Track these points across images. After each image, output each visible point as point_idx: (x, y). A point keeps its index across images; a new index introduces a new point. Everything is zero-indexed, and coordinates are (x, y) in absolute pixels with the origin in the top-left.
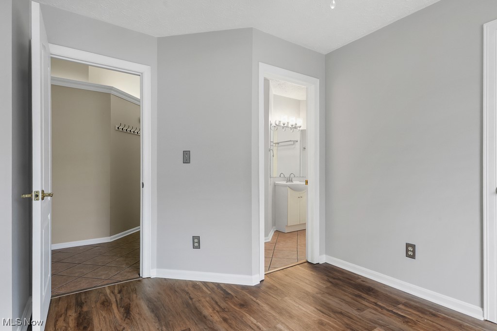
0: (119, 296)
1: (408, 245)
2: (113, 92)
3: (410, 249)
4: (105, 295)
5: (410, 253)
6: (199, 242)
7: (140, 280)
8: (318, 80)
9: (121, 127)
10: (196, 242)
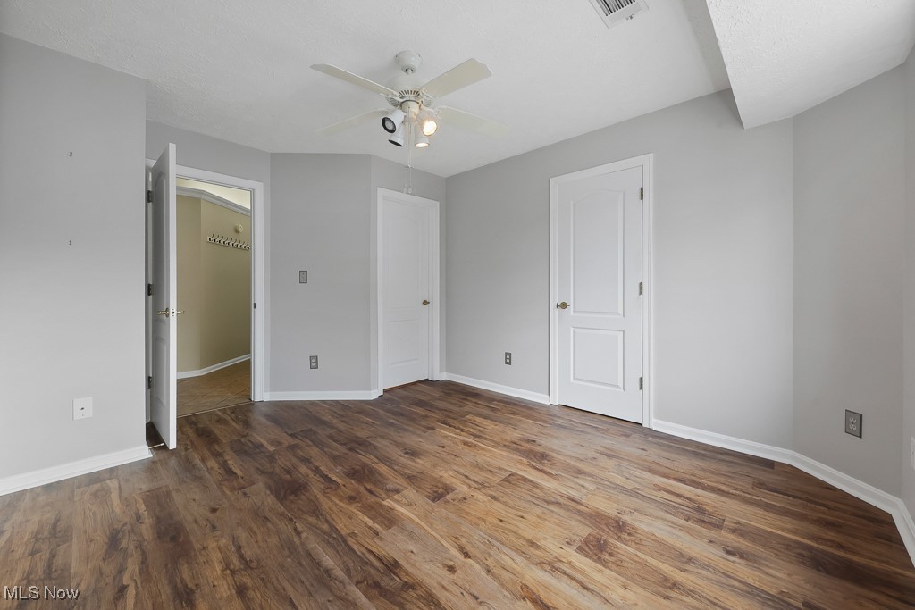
0: (233, 415)
1: (507, 354)
2: (203, 197)
3: (508, 357)
4: (218, 415)
5: (508, 361)
6: (317, 362)
7: (251, 404)
8: (438, 203)
9: (213, 239)
10: (314, 362)
